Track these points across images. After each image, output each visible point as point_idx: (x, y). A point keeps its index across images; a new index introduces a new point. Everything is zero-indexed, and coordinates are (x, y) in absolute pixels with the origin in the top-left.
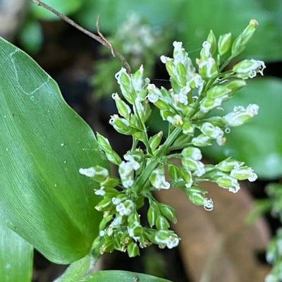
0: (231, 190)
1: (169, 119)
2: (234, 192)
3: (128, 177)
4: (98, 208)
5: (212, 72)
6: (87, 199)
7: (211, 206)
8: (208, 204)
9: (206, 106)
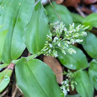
0: (70, 53)
1: (66, 35)
2: (71, 54)
3: (55, 40)
4: (45, 44)
5: (78, 30)
6: (42, 44)
7: (65, 54)
8: (65, 53)
9: (74, 36)
